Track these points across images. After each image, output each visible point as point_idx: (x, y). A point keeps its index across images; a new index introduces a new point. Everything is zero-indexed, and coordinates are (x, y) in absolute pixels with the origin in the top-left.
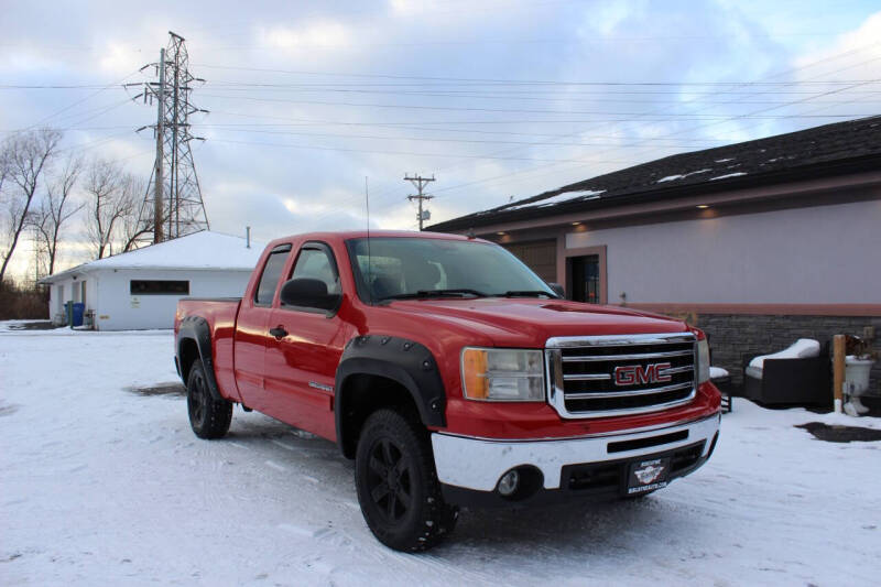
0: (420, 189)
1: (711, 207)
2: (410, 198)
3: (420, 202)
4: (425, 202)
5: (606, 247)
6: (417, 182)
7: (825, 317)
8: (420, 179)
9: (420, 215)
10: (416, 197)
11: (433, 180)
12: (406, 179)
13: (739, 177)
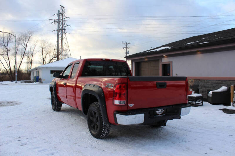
0: (126, 46)
1: (200, 51)
4: (128, 49)
5: (172, 62)
6: (126, 44)
7: (230, 80)
8: (126, 43)
9: (126, 53)
10: (125, 48)
11: (130, 43)
12: (123, 43)
13: (207, 43)
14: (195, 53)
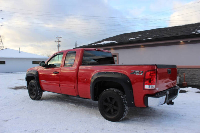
0: (58, 39)
1: (143, 45)
2: (56, 41)
3: (58, 42)
4: (59, 42)
6: (57, 38)
8: (58, 37)
9: (58, 45)
10: (57, 41)
11: (61, 37)
12: (55, 37)
13: (150, 39)
14: (139, 47)
